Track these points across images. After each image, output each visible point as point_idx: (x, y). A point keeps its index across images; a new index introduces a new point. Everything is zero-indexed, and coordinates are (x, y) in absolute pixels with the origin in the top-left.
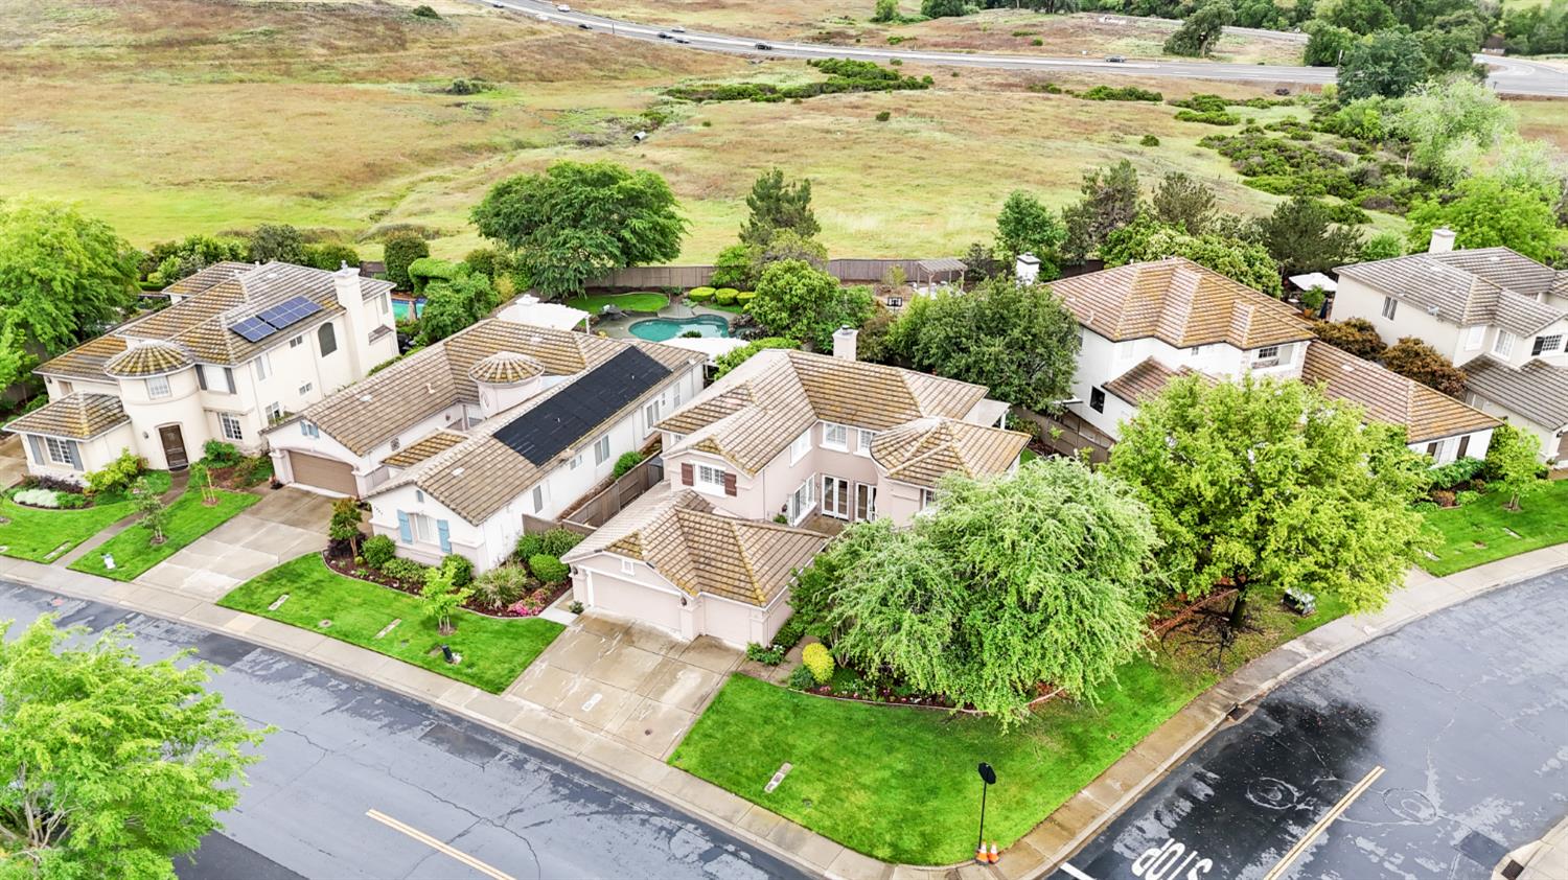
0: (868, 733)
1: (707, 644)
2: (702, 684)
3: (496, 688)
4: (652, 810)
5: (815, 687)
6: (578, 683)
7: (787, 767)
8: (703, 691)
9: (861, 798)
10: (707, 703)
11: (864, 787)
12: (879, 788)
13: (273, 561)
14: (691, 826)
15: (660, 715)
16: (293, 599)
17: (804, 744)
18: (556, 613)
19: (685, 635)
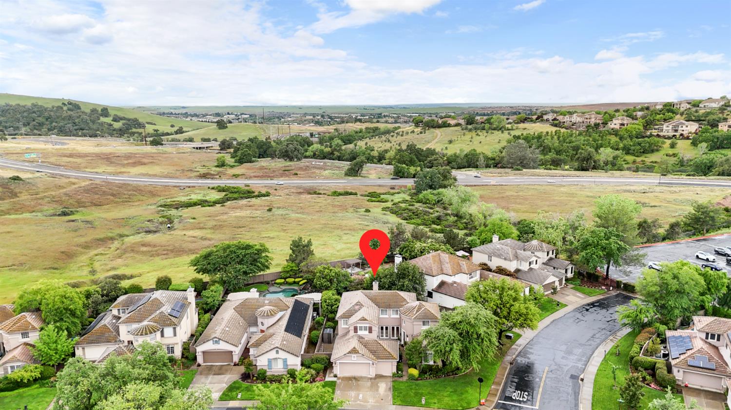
0: (438, 385)
1: (379, 377)
2: (386, 385)
5: (417, 380)
8: (388, 387)
9: (447, 399)
10: (392, 390)
11: (446, 397)
12: (449, 396)
13: (225, 386)
16: (243, 393)
17: (424, 391)
18: (329, 378)
19: (373, 376)
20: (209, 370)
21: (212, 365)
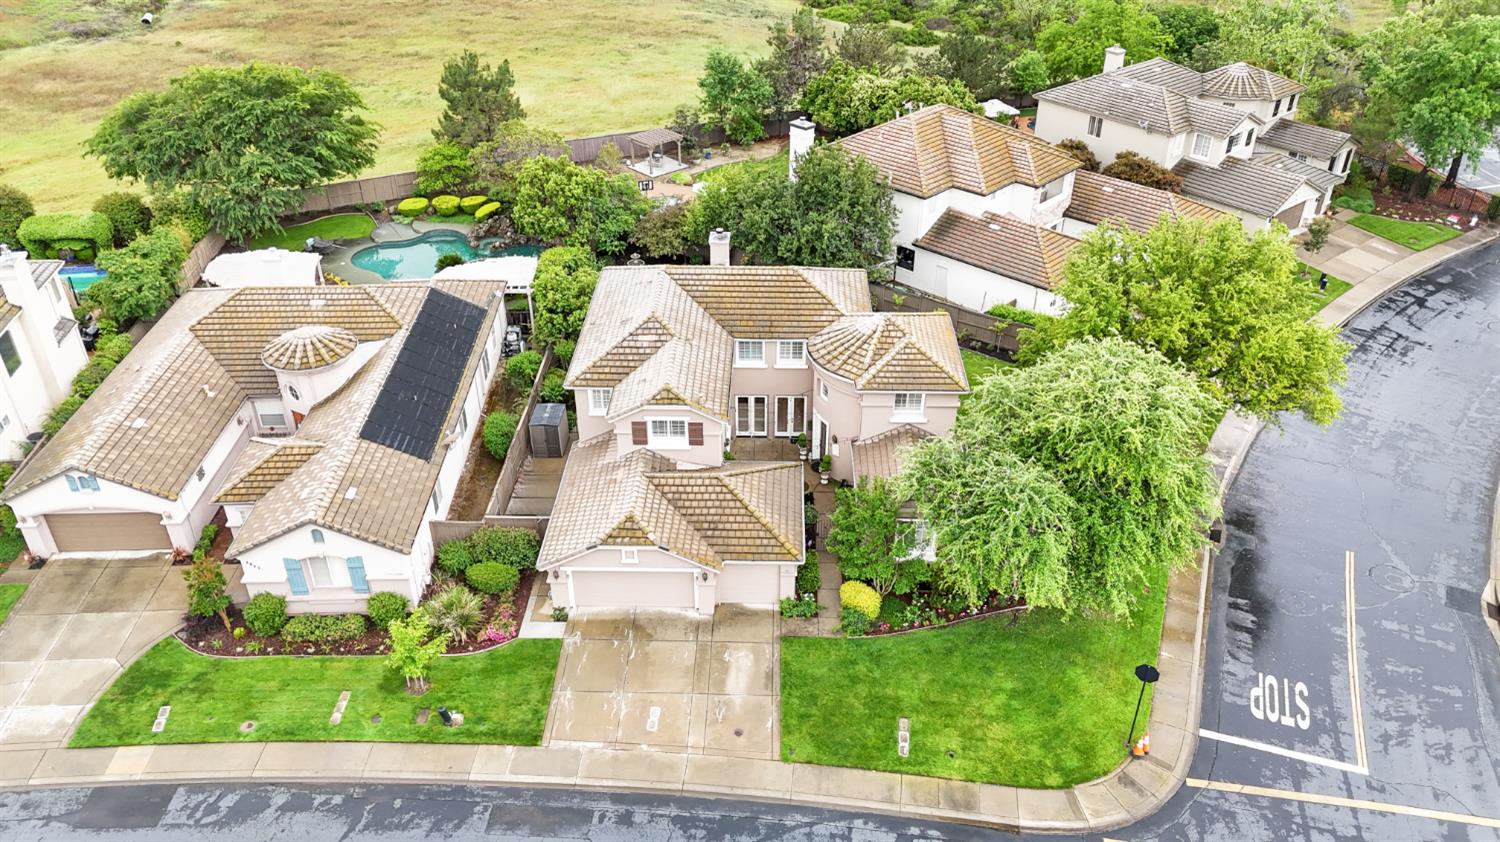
0: (956, 660)
1: (730, 615)
2: (757, 660)
3: (533, 739)
4: (806, 820)
5: (874, 628)
6: (622, 703)
7: (903, 723)
8: (764, 667)
9: (997, 731)
10: (777, 680)
11: (992, 719)
12: (1007, 715)
14: (858, 823)
15: (738, 709)
16: (179, 708)
17: (910, 688)
18: (535, 628)
19: (704, 610)
20: (71, 588)
21: (90, 563)
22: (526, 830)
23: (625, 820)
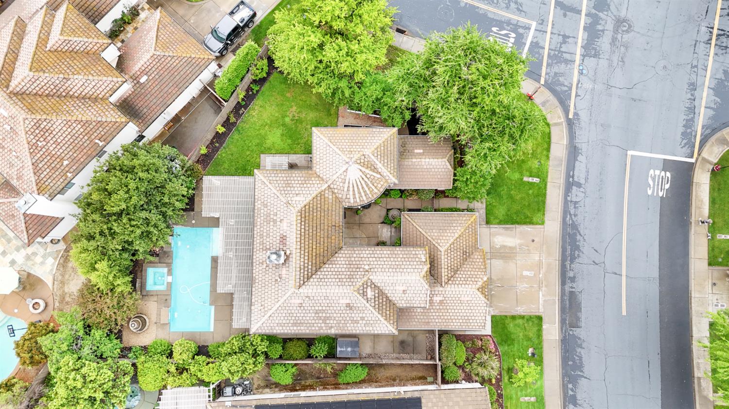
3: (540, 318)
4: (569, 216)
6: (522, 286)
7: (525, 179)
10: (509, 226)
14: (569, 198)
15: (522, 241)
22: (579, 314)
23: (573, 280)
